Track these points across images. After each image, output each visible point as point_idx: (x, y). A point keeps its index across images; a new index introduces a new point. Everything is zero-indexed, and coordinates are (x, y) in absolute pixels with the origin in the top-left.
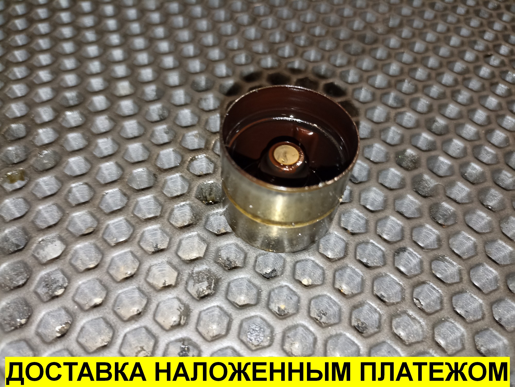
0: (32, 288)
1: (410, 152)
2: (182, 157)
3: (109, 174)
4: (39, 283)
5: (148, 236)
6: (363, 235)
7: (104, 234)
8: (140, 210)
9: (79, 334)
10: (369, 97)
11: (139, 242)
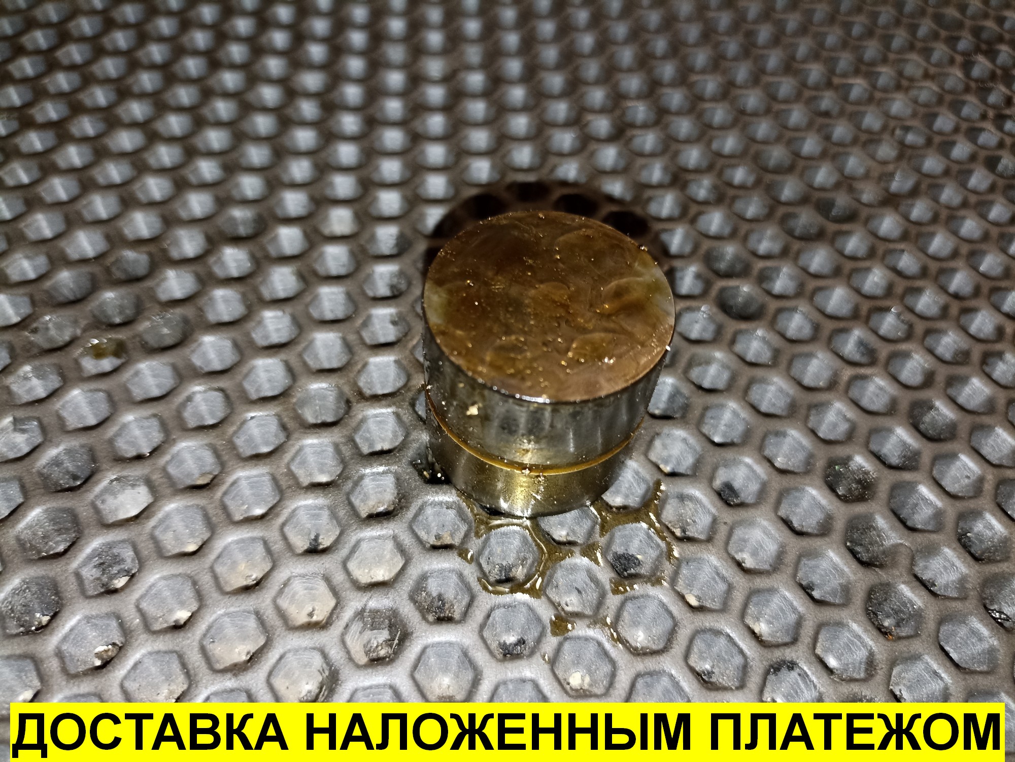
0: (75, 565)
1: (860, 461)
2: (409, 377)
3: (269, 381)
4: (90, 558)
5: (302, 516)
6: (715, 615)
7: (225, 493)
8: (303, 463)
9: (129, 672)
10: (807, 332)
11: (284, 525)
